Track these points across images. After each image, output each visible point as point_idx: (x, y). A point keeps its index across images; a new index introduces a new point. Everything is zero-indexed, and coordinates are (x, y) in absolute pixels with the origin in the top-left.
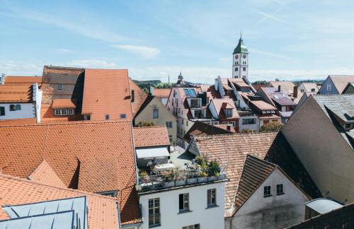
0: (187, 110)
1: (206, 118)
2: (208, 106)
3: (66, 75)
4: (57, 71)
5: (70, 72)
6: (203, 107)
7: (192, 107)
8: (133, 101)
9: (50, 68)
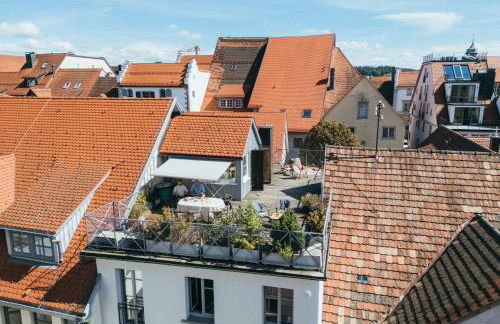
0: (440, 108)
1: (483, 125)
2: (496, 100)
3: (243, 49)
4: (233, 45)
5: (249, 45)
6: (479, 102)
7: (453, 100)
8: (331, 88)
9: (225, 41)
